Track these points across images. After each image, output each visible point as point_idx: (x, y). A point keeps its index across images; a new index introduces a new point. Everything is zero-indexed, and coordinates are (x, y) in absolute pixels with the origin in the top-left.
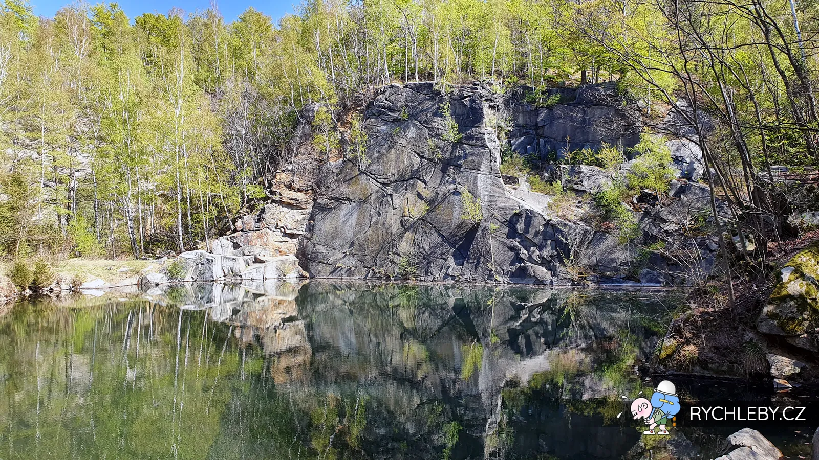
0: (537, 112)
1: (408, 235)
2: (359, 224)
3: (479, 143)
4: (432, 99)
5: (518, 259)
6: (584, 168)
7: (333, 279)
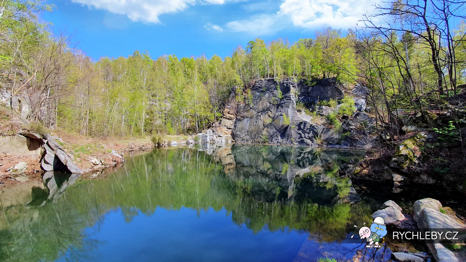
0: (308, 88)
1: (266, 129)
2: (250, 125)
3: (289, 99)
4: (274, 84)
5: (301, 137)
6: (324, 107)
7: (242, 142)
